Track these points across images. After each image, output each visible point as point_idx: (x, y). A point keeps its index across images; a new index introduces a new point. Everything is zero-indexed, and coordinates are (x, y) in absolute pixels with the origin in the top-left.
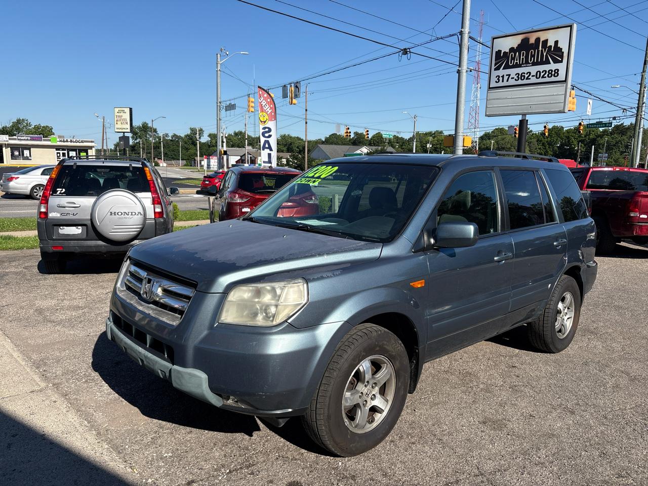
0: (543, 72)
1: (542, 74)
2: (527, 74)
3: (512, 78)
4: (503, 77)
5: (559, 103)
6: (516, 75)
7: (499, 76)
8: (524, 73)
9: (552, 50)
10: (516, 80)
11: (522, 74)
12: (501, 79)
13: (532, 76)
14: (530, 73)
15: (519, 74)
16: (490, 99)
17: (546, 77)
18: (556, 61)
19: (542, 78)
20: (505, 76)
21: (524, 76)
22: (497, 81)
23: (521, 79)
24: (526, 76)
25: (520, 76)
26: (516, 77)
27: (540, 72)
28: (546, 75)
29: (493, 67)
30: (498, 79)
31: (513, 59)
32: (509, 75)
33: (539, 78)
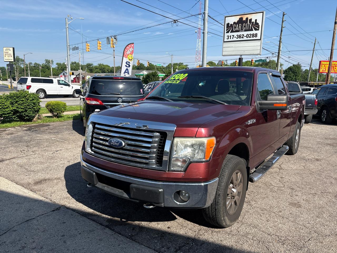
0: (250, 35)
1: (249, 36)
2: (242, 35)
3: (235, 37)
4: (230, 36)
5: (257, 50)
6: (237, 36)
7: (228, 36)
8: (241, 35)
9: (254, 24)
10: (237, 38)
11: (240, 35)
12: (229, 37)
13: (245, 36)
14: (244, 35)
15: (238, 35)
16: (224, 47)
17: (251, 37)
18: (256, 30)
19: (249, 37)
20: (231, 36)
21: (241, 36)
22: (228, 38)
23: (239, 38)
24: (242, 36)
25: (239, 36)
26: (237, 37)
27: (248, 34)
28: (251, 36)
29: (226, 32)
30: (228, 37)
31: (235, 28)
32: (234, 36)
33: (248, 37)
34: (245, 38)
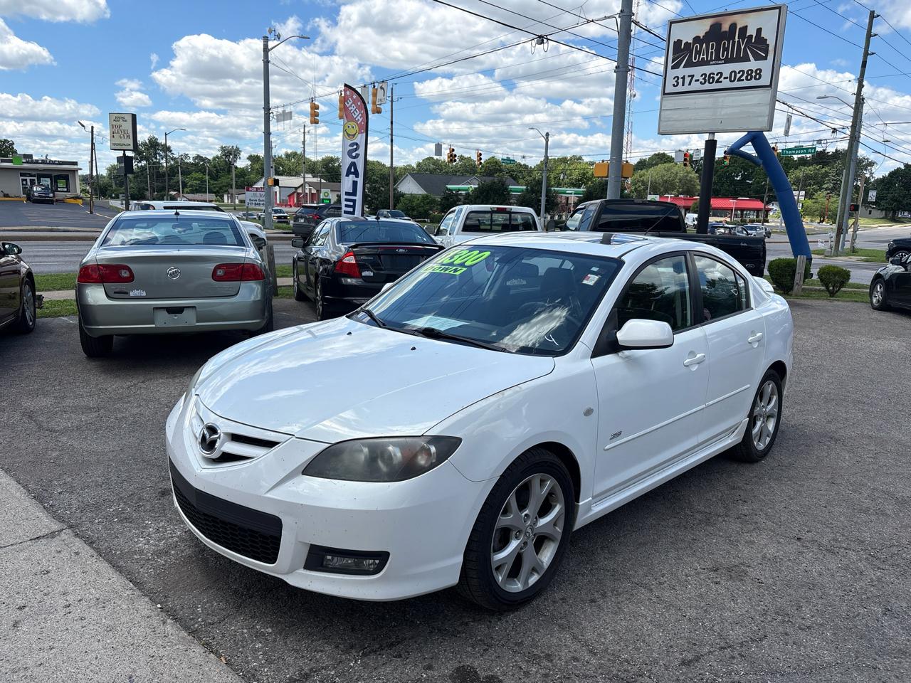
0: (739, 73)
1: (738, 76)
2: (717, 75)
3: (698, 80)
4: (683, 78)
5: (761, 117)
6: (702, 76)
7: (678, 77)
8: (713, 74)
9: (753, 41)
10: (701, 83)
11: (710, 74)
12: (680, 81)
13: (725, 78)
14: (721, 74)
15: (705, 75)
16: (665, 110)
17: (743, 80)
18: (758, 58)
19: (738, 81)
20: (686, 77)
21: (713, 78)
23: (709, 83)
24: (716, 78)
25: (707, 78)
26: (701, 80)
27: (735, 72)
29: (670, 65)
30: (677, 82)
31: (698, 52)
32: (692, 76)
33: (734, 80)
34: (726, 83)
